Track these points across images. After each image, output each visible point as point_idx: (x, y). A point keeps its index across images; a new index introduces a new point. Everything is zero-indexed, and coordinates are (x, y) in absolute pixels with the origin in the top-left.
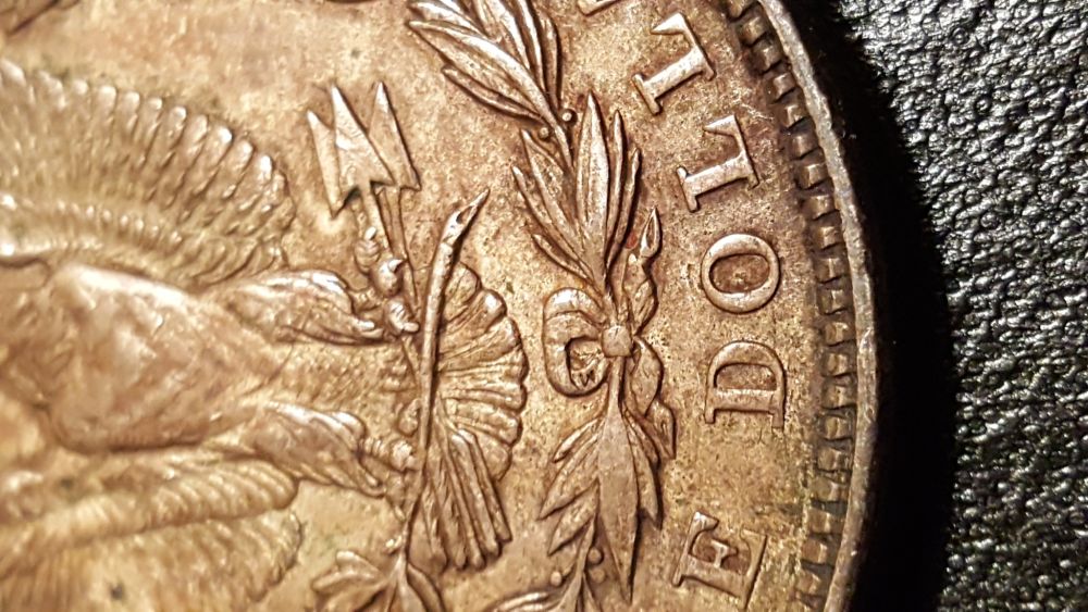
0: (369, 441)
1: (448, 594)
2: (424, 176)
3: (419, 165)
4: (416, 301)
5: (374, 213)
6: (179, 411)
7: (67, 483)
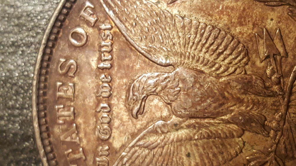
1: (286, 164)
2: (289, 54)
3: (288, 51)
4: (284, 87)
5: (273, 62)
7: (176, 125)
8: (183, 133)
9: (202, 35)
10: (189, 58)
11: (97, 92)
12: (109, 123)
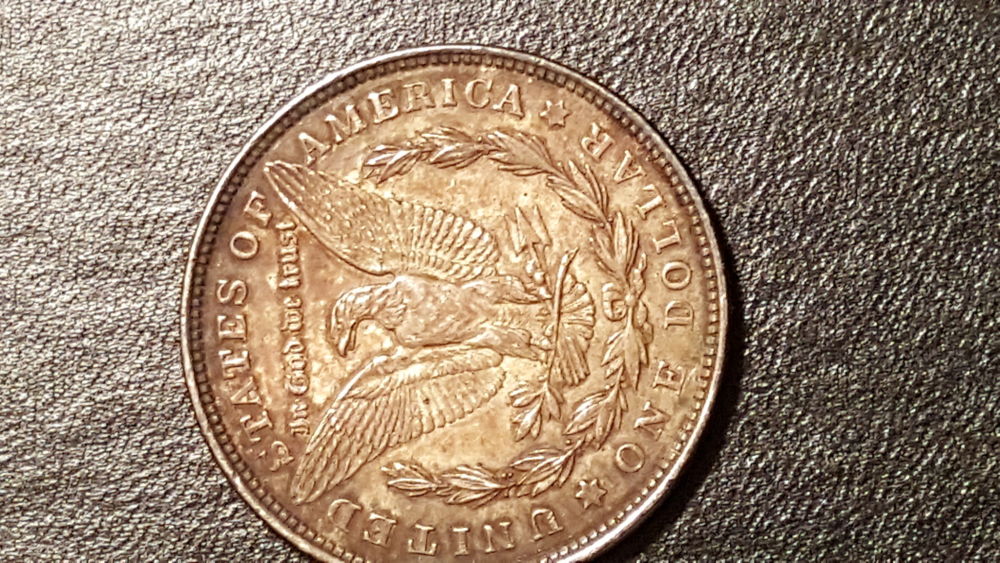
0: (532, 340)
1: (565, 395)
2: (554, 241)
3: (552, 237)
4: (551, 287)
5: (534, 254)
6: (453, 330)
7: (404, 359)
8: (416, 370)
9: (430, 226)
10: (414, 260)
11: (282, 324)
12: (303, 368)
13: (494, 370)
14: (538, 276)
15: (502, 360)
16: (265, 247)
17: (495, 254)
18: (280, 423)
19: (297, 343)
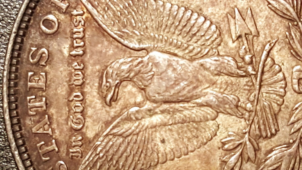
0: (240, 103)
1: (260, 145)
2: (260, 33)
3: (259, 30)
4: (256, 66)
5: (245, 42)
6: (185, 92)
7: (150, 110)
8: (157, 119)
10: (162, 41)
12: (82, 112)
13: (211, 123)
14: (247, 58)
15: (217, 116)
16: (63, 26)
17: (218, 40)
18: (63, 149)
19: (79, 94)
